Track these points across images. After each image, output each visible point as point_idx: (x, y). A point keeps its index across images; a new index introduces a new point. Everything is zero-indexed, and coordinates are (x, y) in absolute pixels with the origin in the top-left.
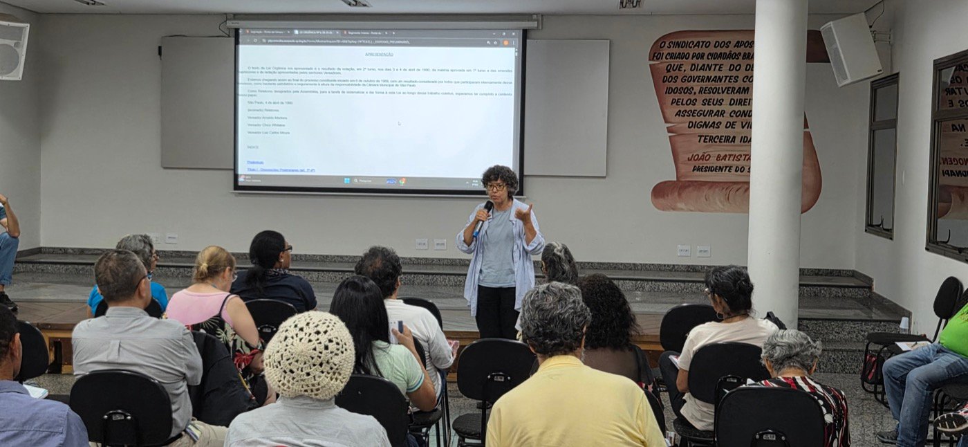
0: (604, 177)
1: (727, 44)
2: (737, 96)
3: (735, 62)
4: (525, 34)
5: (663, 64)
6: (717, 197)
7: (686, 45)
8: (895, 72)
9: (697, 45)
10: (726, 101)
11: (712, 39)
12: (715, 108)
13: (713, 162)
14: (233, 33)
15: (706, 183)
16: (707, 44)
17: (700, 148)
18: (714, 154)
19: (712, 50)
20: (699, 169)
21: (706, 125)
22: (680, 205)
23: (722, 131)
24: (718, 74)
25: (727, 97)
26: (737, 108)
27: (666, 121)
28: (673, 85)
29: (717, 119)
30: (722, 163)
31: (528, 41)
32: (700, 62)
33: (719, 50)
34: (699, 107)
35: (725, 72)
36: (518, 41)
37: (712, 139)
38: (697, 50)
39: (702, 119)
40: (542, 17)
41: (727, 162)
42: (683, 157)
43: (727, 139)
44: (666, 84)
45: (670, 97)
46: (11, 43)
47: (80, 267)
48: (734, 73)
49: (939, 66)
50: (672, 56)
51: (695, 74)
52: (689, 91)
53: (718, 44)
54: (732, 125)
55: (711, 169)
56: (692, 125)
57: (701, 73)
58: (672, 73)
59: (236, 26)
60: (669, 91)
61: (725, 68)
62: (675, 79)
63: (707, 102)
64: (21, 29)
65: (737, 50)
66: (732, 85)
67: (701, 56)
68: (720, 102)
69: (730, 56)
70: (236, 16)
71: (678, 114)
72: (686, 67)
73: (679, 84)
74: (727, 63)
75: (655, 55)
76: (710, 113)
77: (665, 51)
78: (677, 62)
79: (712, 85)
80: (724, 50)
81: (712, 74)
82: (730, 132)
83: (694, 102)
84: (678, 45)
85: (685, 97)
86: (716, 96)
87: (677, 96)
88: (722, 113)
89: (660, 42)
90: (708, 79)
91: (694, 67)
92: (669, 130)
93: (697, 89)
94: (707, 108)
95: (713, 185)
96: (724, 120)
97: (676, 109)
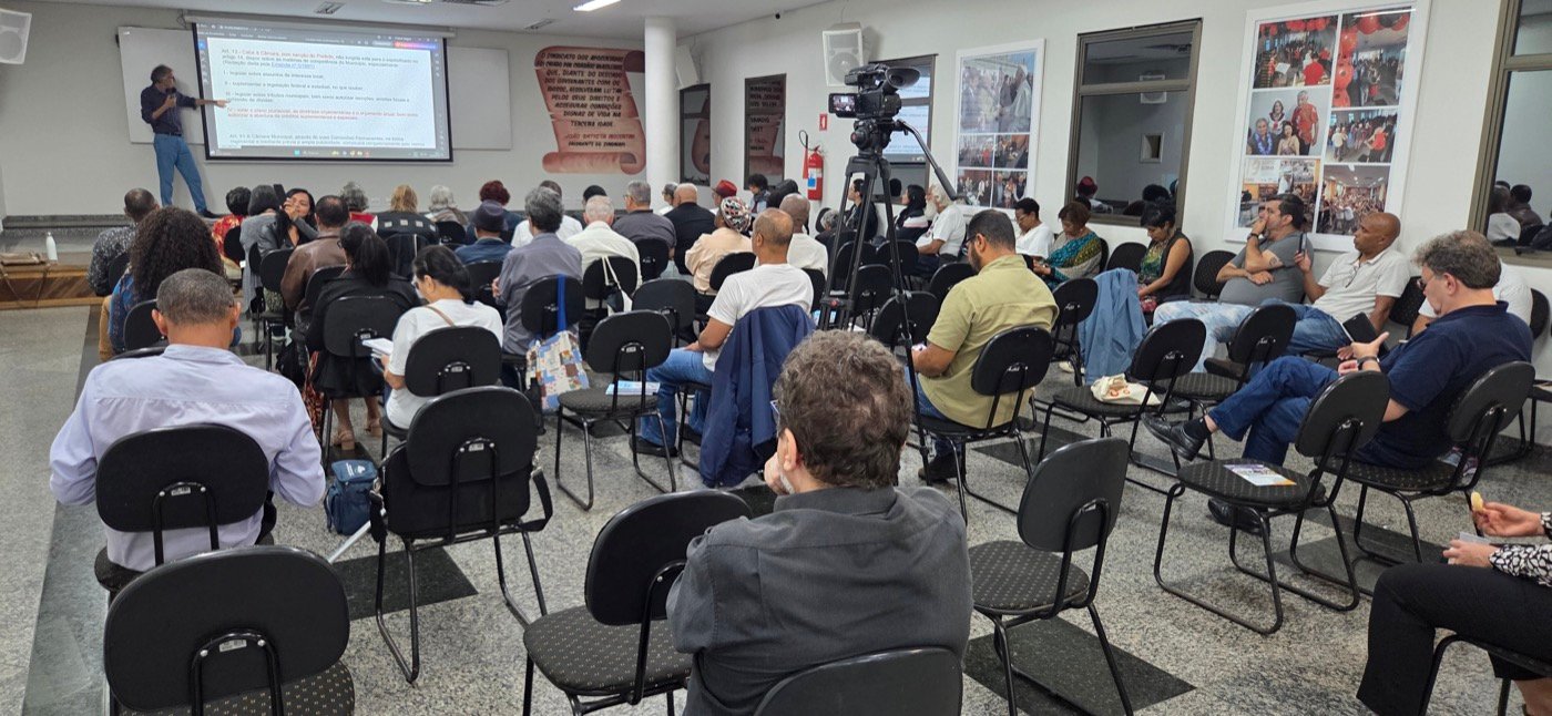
0: (509, 150)
1: (586, 57)
2: (594, 94)
3: (591, 70)
4: (445, 40)
5: (545, 69)
6: (585, 163)
7: (559, 56)
8: (706, 81)
9: (566, 56)
10: (588, 98)
11: (576, 53)
12: (580, 102)
13: (581, 139)
14: (189, 26)
15: (577, 154)
16: (573, 57)
17: (573, 130)
18: (582, 134)
19: (576, 61)
20: (572, 144)
21: (575, 113)
22: (562, 169)
23: (586, 118)
24: (581, 78)
25: (587, 95)
26: (594, 102)
27: (549, 110)
28: (551, 84)
29: (582, 110)
30: (587, 140)
31: (448, 48)
32: (570, 69)
33: (581, 61)
34: (570, 101)
35: (586, 77)
36: (438, 46)
37: (580, 124)
38: (566, 60)
39: (573, 109)
40: (456, 29)
41: (592, 139)
42: (562, 136)
43: (590, 123)
44: (548, 83)
45: (550, 94)
46: (16, 30)
47: (84, 229)
48: (591, 78)
49: (749, 83)
50: (550, 64)
51: (566, 77)
52: (563, 89)
53: (580, 57)
54: (591, 114)
55: (580, 144)
56: (566, 113)
57: (571, 77)
58: (551, 76)
59: (194, 21)
60: (550, 89)
61: (586, 74)
62: (553, 80)
63: (575, 97)
64: (23, 18)
65: (592, 62)
66: (591, 86)
67: (570, 65)
68: (583, 98)
69: (588, 66)
70: (191, 12)
71: (557, 105)
72: (560, 72)
73: (556, 84)
74: (586, 70)
75: (539, 63)
76: (578, 105)
77: (546, 60)
78: (553, 68)
79: (578, 85)
80: (584, 61)
81: (578, 77)
82: (591, 119)
83: (566, 97)
84: (554, 56)
85: (561, 94)
86: (581, 94)
87: (555, 93)
88: (584, 106)
89: (542, 54)
90: (575, 81)
91: (565, 73)
92: (552, 117)
93: (568, 89)
94: (575, 102)
95: (581, 155)
96: (587, 110)
97: (555, 101)
